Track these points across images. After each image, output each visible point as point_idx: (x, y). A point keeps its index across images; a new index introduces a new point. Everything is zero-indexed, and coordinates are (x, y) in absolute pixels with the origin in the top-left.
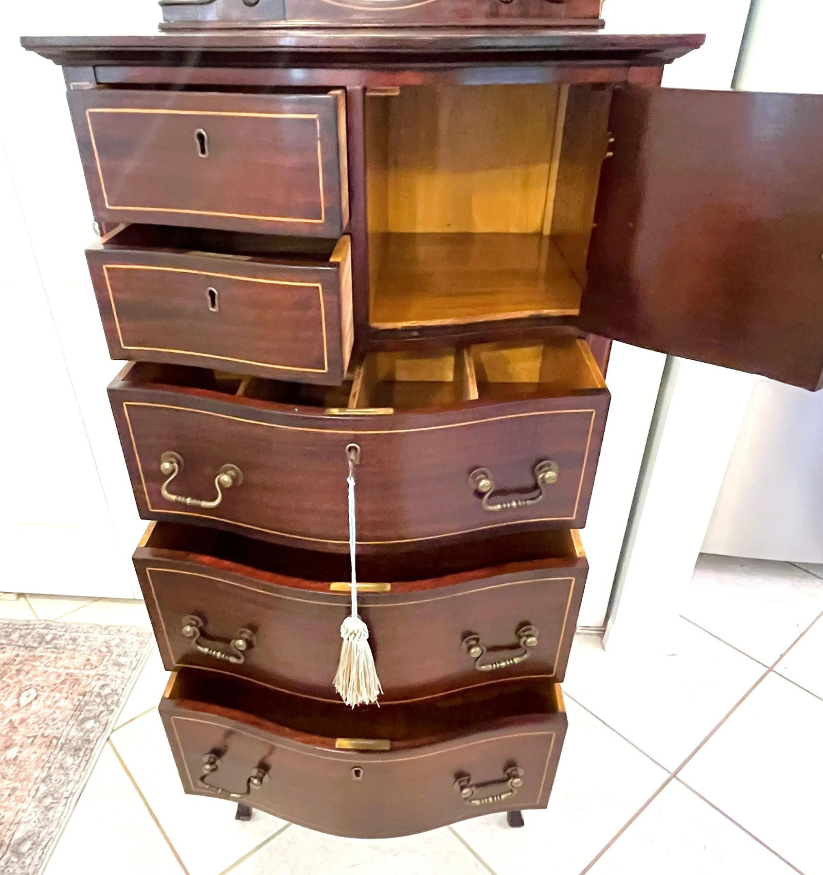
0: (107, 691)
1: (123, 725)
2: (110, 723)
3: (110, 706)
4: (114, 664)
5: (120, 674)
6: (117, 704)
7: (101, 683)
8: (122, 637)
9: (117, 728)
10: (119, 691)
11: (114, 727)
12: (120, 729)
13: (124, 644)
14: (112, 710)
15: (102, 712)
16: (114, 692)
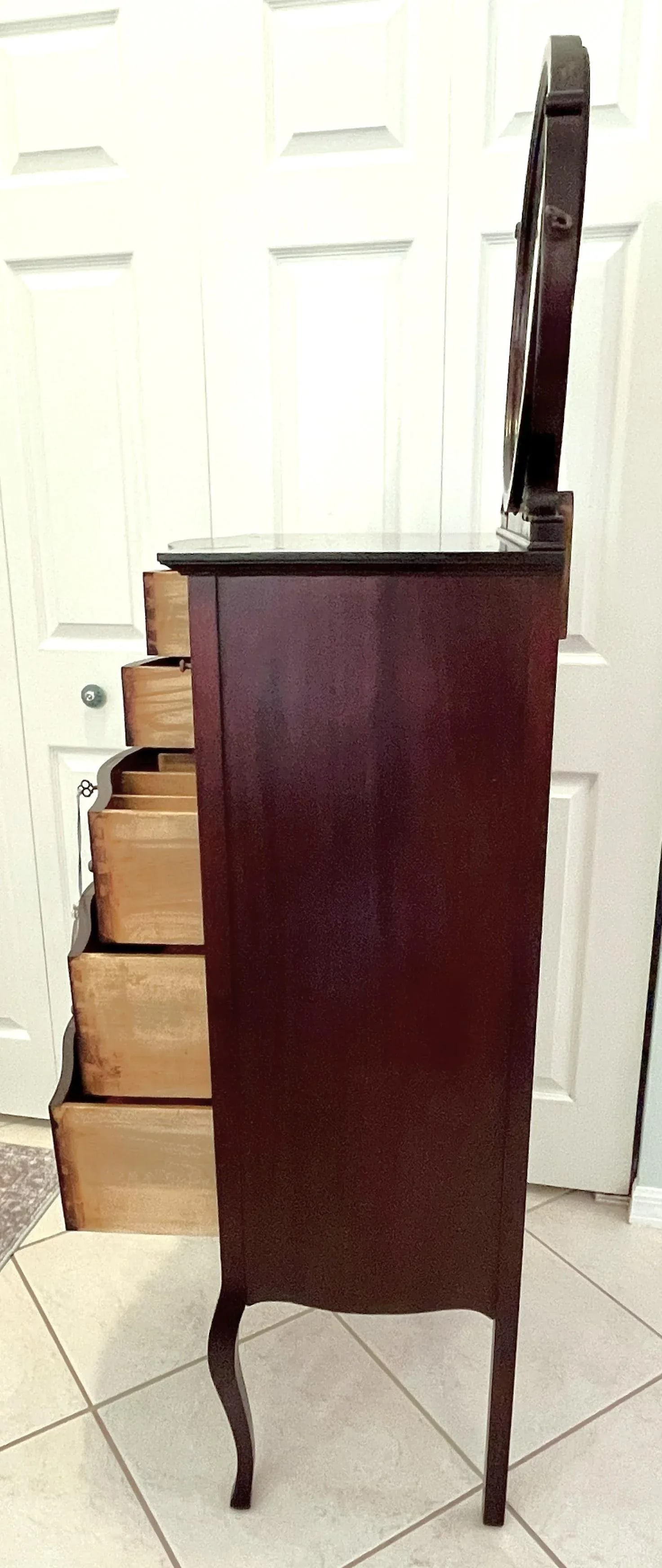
0: (17, 1208)
1: (29, 1245)
2: (16, 1241)
3: (19, 1223)
4: (27, 1184)
5: (34, 1195)
6: (27, 1223)
7: (10, 1201)
8: (41, 1158)
9: (23, 1247)
10: (31, 1210)
11: (20, 1244)
12: (25, 1249)
13: (42, 1166)
14: (21, 1228)
15: (9, 1228)
16: (25, 1210)
